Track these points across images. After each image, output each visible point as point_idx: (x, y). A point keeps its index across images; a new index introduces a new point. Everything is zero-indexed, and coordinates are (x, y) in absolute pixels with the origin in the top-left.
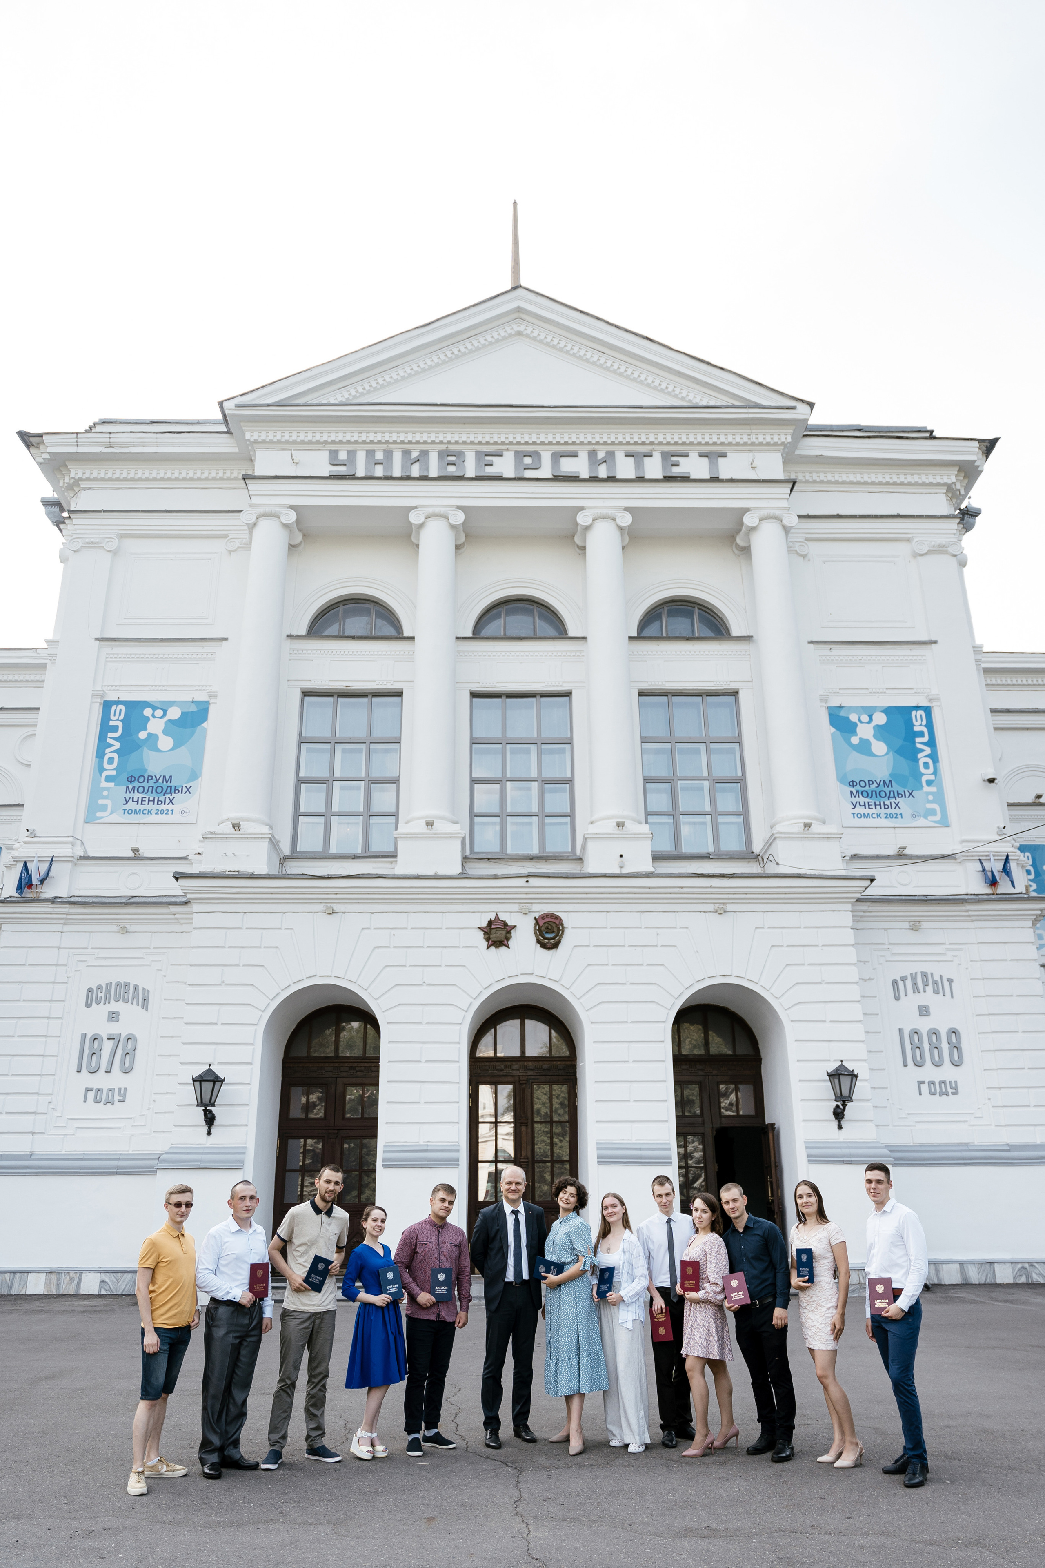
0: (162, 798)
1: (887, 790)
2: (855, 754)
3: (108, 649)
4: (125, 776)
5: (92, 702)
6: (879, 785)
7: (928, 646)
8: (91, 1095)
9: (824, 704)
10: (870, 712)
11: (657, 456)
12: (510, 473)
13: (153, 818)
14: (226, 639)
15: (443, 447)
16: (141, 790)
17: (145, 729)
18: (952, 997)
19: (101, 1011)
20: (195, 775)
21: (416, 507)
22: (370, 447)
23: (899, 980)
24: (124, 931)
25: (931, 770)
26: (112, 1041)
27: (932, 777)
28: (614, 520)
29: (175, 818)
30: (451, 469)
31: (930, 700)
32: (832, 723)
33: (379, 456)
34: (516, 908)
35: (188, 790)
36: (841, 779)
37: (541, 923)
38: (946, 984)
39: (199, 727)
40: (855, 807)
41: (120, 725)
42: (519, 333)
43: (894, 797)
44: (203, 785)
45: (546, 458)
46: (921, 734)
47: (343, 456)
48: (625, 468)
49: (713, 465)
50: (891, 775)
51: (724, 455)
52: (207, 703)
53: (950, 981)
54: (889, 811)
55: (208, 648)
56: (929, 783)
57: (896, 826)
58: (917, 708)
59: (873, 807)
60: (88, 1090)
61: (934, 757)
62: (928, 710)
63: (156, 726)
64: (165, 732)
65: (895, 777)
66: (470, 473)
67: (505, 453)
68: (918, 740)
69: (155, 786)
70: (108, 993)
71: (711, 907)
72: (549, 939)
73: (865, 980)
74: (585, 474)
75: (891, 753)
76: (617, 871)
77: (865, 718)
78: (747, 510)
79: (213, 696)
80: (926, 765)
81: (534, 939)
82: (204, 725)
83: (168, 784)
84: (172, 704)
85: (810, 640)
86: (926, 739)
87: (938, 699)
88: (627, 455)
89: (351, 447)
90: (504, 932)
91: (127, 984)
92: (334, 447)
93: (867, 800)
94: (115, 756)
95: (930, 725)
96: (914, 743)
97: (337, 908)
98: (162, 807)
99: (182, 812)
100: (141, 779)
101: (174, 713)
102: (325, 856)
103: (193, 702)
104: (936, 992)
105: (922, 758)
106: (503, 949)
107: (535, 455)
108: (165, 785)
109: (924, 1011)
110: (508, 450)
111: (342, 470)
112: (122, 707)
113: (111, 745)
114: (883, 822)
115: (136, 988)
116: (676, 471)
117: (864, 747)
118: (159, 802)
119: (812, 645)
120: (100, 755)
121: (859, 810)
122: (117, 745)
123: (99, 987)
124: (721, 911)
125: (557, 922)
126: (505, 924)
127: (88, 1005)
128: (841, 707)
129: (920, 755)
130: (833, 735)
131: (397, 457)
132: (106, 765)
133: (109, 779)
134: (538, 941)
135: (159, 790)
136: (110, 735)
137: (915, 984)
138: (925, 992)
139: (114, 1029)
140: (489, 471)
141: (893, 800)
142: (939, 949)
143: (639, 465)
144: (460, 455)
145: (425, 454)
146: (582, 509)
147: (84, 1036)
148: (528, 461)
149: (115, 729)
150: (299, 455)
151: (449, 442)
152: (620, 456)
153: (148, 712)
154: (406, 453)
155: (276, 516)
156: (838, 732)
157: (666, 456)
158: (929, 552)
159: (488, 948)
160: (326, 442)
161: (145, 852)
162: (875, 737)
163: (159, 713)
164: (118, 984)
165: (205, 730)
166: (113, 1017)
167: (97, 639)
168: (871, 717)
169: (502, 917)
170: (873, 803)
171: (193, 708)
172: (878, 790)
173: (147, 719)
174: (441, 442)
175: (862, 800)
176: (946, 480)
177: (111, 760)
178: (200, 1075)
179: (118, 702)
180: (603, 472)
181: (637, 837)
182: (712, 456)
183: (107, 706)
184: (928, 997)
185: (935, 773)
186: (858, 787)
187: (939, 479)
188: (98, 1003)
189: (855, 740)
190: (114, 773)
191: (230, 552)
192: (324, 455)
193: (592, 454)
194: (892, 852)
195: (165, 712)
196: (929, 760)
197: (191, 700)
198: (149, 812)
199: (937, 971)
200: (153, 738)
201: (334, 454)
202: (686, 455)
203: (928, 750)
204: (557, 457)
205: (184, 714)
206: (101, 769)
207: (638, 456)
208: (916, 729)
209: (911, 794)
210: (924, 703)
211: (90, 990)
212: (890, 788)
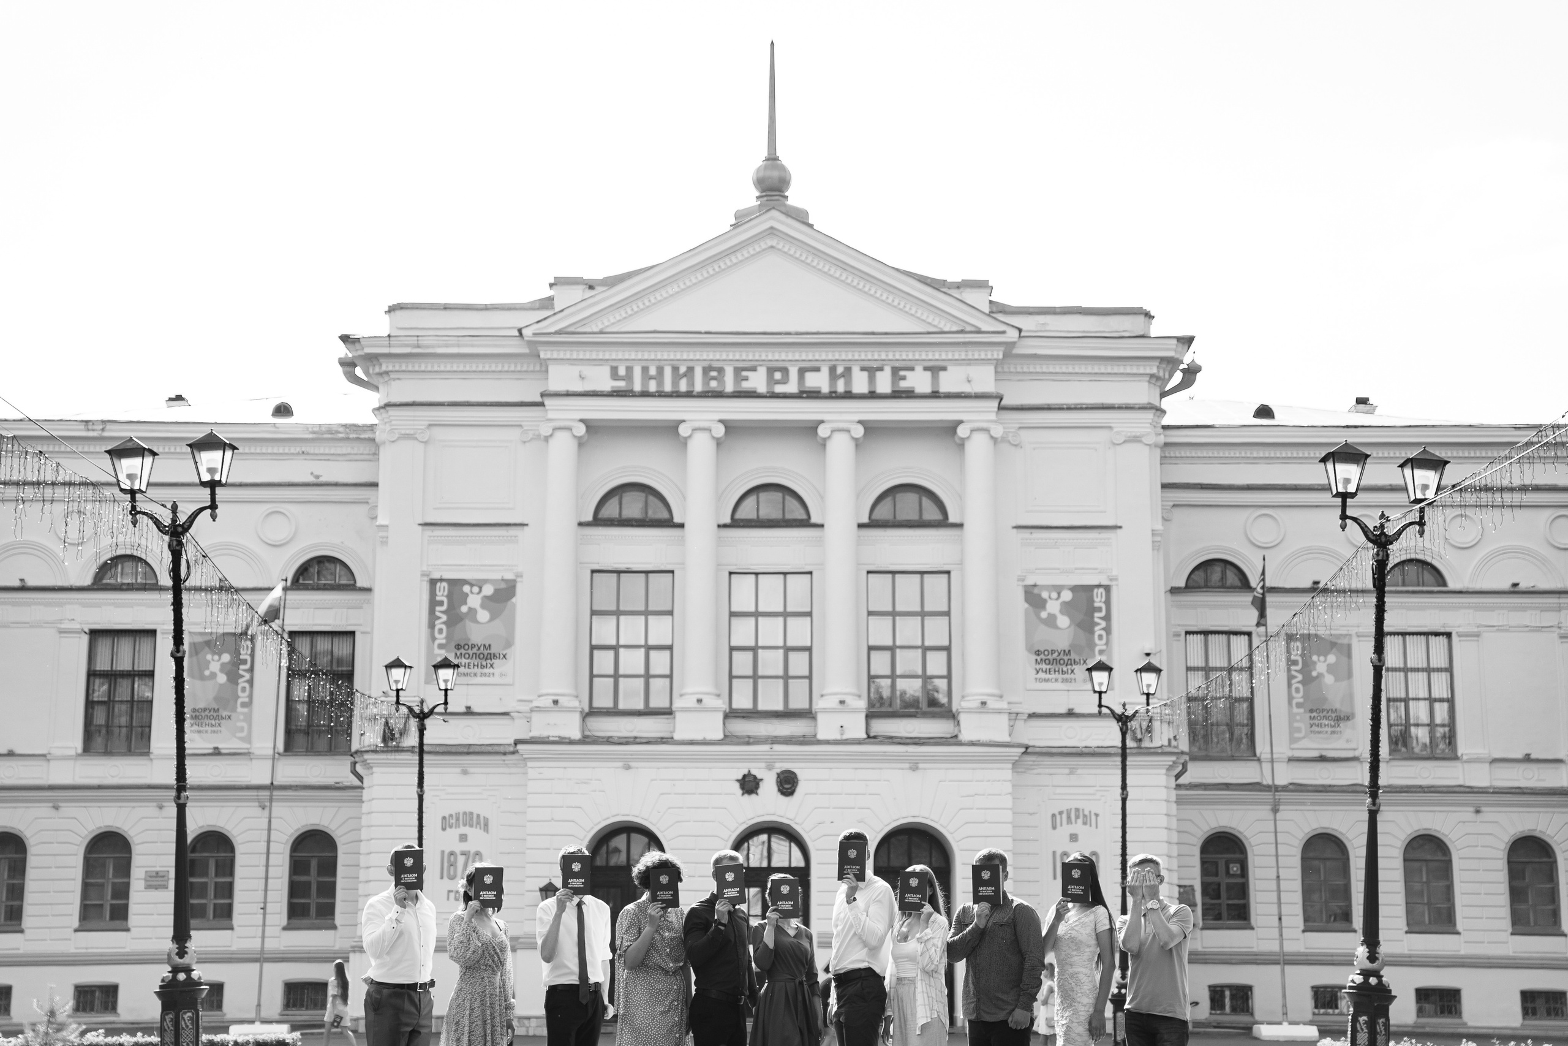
0: (484, 663)
1: (1066, 658)
2: (1042, 627)
3: (429, 532)
4: (453, 644)
5: (422, 581)
6: (1059, 654)
7: (1114, 531)
8: (452, 895)
9: (1021, 583)
10: (1059, 589)
11: (888, 370)
12: (762, 389)
13: (479, 680)
14: (527, 525)
15: (706, 364)
16: (467, 656)
17: (466, 603)
18: (1097, 827)
19: (454, 833)
20: (509, 644)
21: (684, 421)
22: (644, 364)
23: (1057, 813)
24: (465, 772)
25: (1104, 641)
26: (464, 857)
27: (1104, 647)
28: (849, 431)
29: (496, 679)
30: (714, 384)
31: (1111, 580)
32: (1027, 600)
33: (653, 371)
34: (763, 765)
35: (504, 656)
36: (1029, 649)
37: (782, 776)
38: (1093, 817)
39: (509, 603)
40: (1038, 672)
41: (445, 600)
42: (772, 247)
43: (1071, 664)
44: (518, 652)
45: (793, 372)
46: (1100, 609)
47: (622, 371)
48: (860, 384)
49: (935, 379)
50: (1070, 646)
51: (944, 369)
52: (515, 581)
53: (1097, 815)
54: (1065, 676)
55: (512, 531)
56: (1101, 652)
57: (1070, 688)
58: (1099, 586)
59: (1053, 672)
60: (449, 891)
61: (1108, 630)
62: (1107, 589)
63: (474, 601)
64: (483, 606)
65: (1074, 646)
66: (729, 388)
67: (759, 368)
68: (1097, 615)
69: (478, 652)
70: (458, 819)
71: (907, 765)
72: (787, 789)
73: (1031, 814)
74: (825, 390)
75: (1073, 627)
76: (838, 737)
77: (1054, 595)
78: (961, 422)
79: (520, 575)
80: (1100, 637)
81: (775, 788)
82: (514, 600)
83: (488, 651)
84: (486, 581)
85: (1014, 525)
86: (1103, 614)
87: (1116, 579)
88: (863, 369)
89: (629, 364)
90: (753, 784)
91: (471, 813)
92: (614, 364)
93: (1048, 667)
94: (444, 627)
95: (1108, 602)
96: (1093, 617)
97: (632, 764)
98: (485, 671)
99: (501, 675)
100: (466, 647)
101: (488, 590)
102: (614, 712)
103: (503, 580)
104: (1085, 823)
105: (1098, 631)
106: (753, 796)
107: (785, 371)
108: (486, 652)
109: (1074, 838)
110: (761, 365)
111: (621, 384)
112: (445, 584)
113: (439, 618)
114: (1060, 686)
115: (478, 816)
116: (903, 385)
117: (1051, 621)
118: (483, 667)
119: (1015, 530)
120: (432, 626)
121: (1042, 675)
122: (444, 618)
123: (451, 816)
124: (914, 768)
125: (793, 776)
126: (755, 777)
127: (444, 829)
128: (1035, 586)
129: (1097, 628)
130: (1026, 610)
131: (668, 372)
132: (437, 635)
133: (441, 646)
134: (779, 790)
135: (482, 656)
136: (438, 608)
137: (1069, 817)
138: (1076, 822)
139: (464, 846)
140: (746, 385)
141: (1069, 667)
142: (1091, 790)
143: (872, 380)
144: (721, 370)
145: (691, 370)
146: (822, 422)
147: (443, 852)
148: (778, 376)
149: (441, 603)
150: (588, 370)
151: (712, 360)
152: (856, 370)
153: (466, 589)
154: (675, 369)
155: (569, 429)
156: (1031, 608)
157: (895, 371)
158: (1125, 442)
159: (743, 794)
160: (607, 360)
161: (475, 709)
162: (1061, 612)
163: (476, 589)
164: (465, 813)
165: (514, 605)
166: (463, 838)
167: (420, 525)
168: (1059, 594)
169: (754, 772)
170: (1053, 670)
171: (503, 586)
172: (1058, 658)
173: (467, 595)
174: (705, 360)
175: (1044, 666)
176: (1148, 371)
177: (441, 631)
178: (545, 887)
179: (441, 580)
180: (841, 387)
181: (855, 711)
182: (935, 370)
183: (433, 583)
184: (1078, 827)
185: (1107, 644)
186: (1042, 656)
187: (1142, 371)
188: (451, 827)
189: (1044, 615)
190: (444, 641)
191: (525, 442)
192: (606, 370)
193: (833, 369)
194: (1063, 710)
195: (481, 588)
196: (1103, 633)
197: (500, 578)
198: (475, 675)
199: (1087, 807)
200: (473, 611)
201: (614, 371)
202: (912, 369)
203: (1103, 624)
204: (802, 372)
205: (497, 591)
206: (434, 639)
207: (871, 371)
208: (1096, 605)
209: (1085, 662)
210: (1105, 582)
211: (444, 818)
212: (1068, 657)
